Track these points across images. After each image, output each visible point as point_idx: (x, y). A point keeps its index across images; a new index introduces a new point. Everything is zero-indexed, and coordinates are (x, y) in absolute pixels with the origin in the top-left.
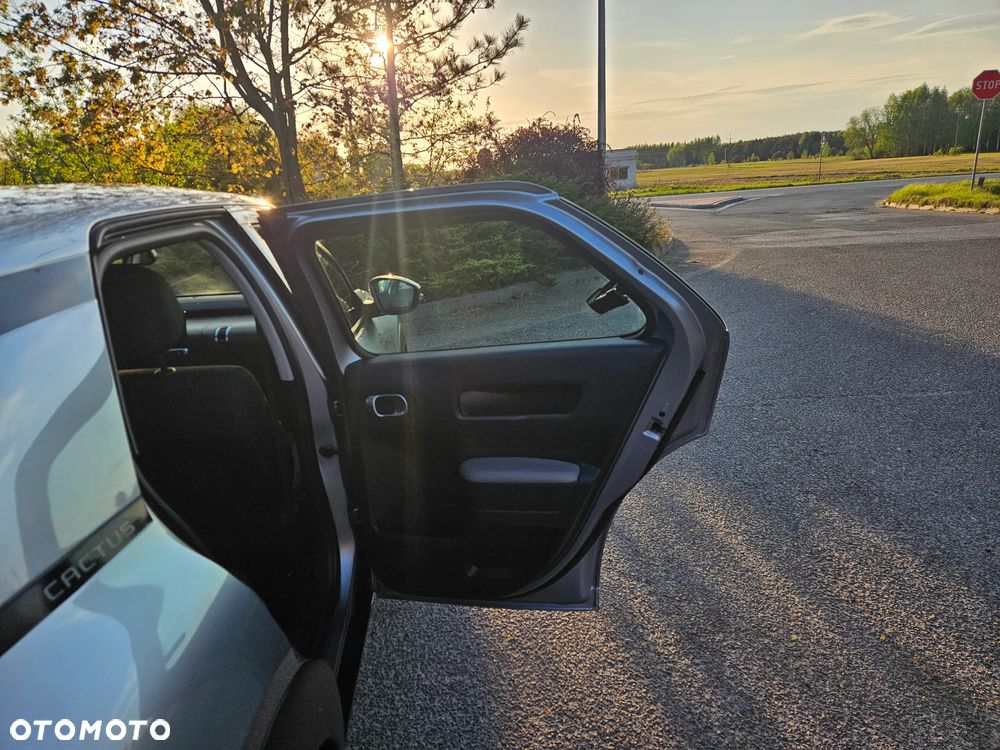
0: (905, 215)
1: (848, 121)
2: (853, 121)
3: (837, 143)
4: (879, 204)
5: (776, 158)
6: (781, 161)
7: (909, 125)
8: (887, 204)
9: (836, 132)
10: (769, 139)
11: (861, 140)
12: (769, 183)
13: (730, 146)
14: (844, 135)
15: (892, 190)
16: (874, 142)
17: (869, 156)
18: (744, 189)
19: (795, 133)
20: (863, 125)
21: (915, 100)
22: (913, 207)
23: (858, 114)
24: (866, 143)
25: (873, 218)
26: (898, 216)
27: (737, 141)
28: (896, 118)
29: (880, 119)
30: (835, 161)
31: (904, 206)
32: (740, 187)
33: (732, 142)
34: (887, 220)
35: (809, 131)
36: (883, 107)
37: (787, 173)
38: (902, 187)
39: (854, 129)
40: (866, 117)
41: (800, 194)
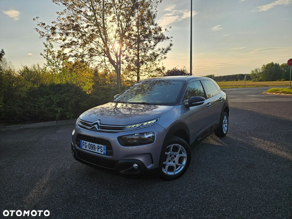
0: (272, 96)
1: (251, 71)
2: (253, 71)
3: (248, 77)
4: (264, 93)
5: (231, 81)
6: (232, 82)
7: (269, 73)
8: (266, 93)
9: (248, 74)
10: (228, 75)
11: (255, 76)
12: (230, 87)
13: (217, 77)
14: (250, 75)
15: (267, 89)
16: (259, 77)
17: (258, 81)
18: (224, 88)
19: (236, 74)
20: (255, 72)
21: (270, 66)
22: (273, 94)
23: (254, 70)
24: (257, 77)
25: (263, 96)
26: (269, 95)
27: (219, 76)
28: (265, 71)
29: (260, 71)
30: (248, 82)
31: (271, 93)
32: (223, 88)
33: (218, 76)
34: (267, 96)
35: (240, 74)
36: (261, 68)
37: (235, 85)
38: (270, 89)
39: (253, 73)
40: (256, 70)
41: (241, 90)
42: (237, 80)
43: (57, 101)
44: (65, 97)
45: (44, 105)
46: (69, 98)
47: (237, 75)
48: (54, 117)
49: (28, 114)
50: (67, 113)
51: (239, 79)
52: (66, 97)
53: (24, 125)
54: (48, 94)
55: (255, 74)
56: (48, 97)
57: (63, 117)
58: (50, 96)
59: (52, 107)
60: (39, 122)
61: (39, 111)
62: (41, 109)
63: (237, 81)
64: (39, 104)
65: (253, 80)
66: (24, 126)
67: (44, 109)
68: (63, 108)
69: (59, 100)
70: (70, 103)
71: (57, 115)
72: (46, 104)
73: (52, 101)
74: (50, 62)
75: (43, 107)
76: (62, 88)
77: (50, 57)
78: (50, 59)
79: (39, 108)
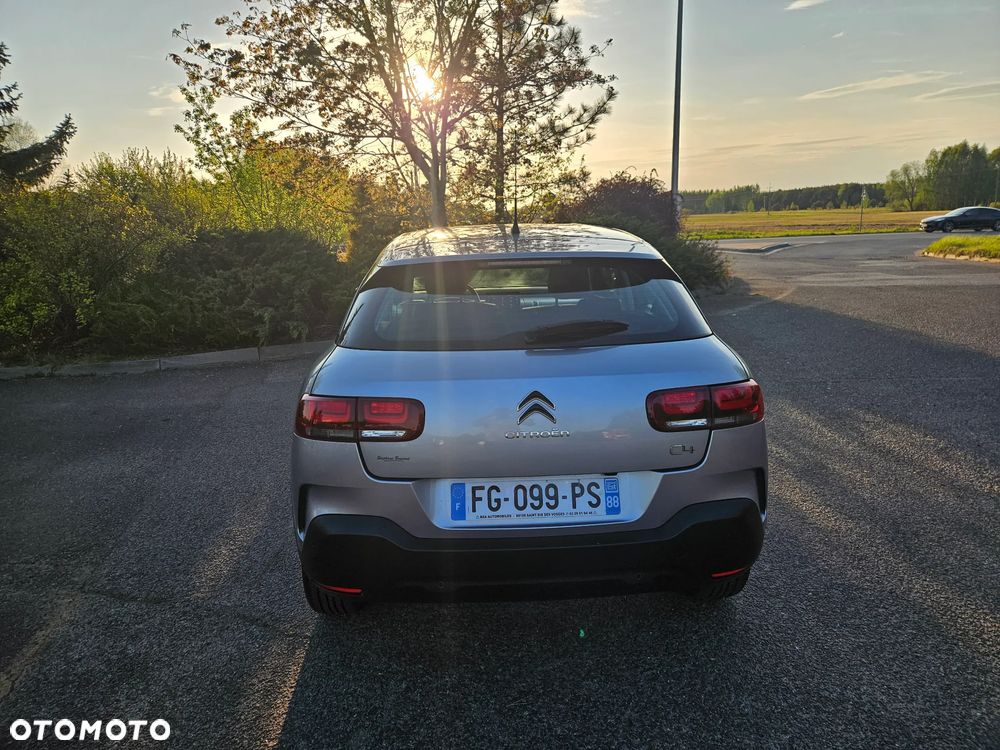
1: (888, 172)
2: (894, 174)
3: (877, 195)
4: (918, 253)
5: (816, 207)
6: (821, 211)
8: (926, 254)
9: (875, 185)
10: (807, 189)
11: (900, 193)
12: (811, 231)
13: (769, 195)
14: (883, 187)
16: (913, 195)
17: (908, 207)
18: (787, 236)
19: (834, 184)
20: (902, 178)
21: (956, 156)
23: (898, 168)
24: (905, 195)
25: (914, 265)
27: (776, 190)
28: (936, 173)
29: (921, 173)
30: (874, 212)
32: (784, 233)
33: (772, 191)
35: (849, 183)
36: (923, 162)
37: (829, 222)
39: (894, 182)
40: (906, 170)
41: (844, 243)
42: (837, 206)
43: (257, 286)
44: (281, 273)
45: (218, 300)
46: (293, 277)
47: (838, 186)
48: (251, 335)
49: (173, 326)
50: (291, 324)
51: (845, 203)
52: (283, 275)
53: (163, 360)
54: (226, 266)
55: (903, 183)
56: (228, 273)
57: (278, 336)
58: (234, 270)
59: (243, 305)
60: (205, 351)
61: (204, 316)
62: (212, 309)
63: (836, 210)
64: (201, 297)
65: (894, 206)
66: (165, 363)
67: (220, 310)
68: (276, 308)
69: (262, 284)
70: (297, 293)
71: (263, 331)
72: (225, 294)
73: (243, 286)
74: (206, 154)
75: (216, 306)
76: (268, 245)
77: (207, 136)
78: (207, 142)
79: (206, 309)
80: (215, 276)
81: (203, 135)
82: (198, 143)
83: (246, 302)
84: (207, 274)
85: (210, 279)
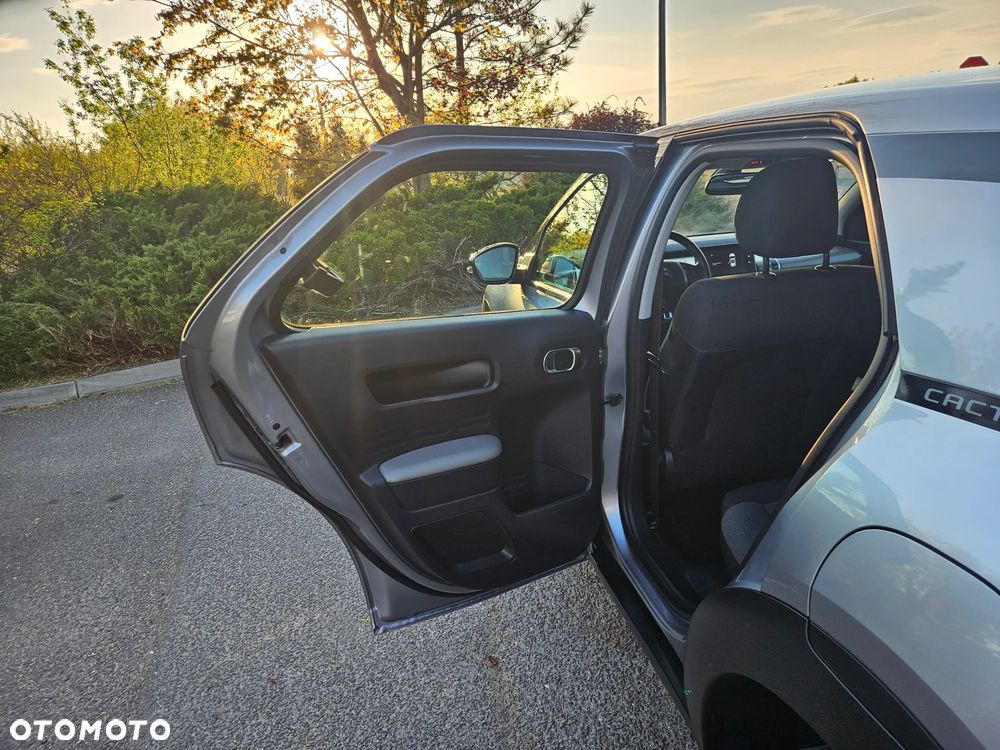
43: (208, 264)
45: (153, 287)
49: (90, 333)
52: (240, 246)
53: (80, 383)
54: (156, 238)
56: (160, 249)
58: (168, 243)
59: (193, 293)
61: (136, 313)
62: (146, 302)
64: (126, 285)
66: (83, 386)
67: (160, 303)
72: (163, 279)
73: (188, 265)
74: (90, 99)
75: (152, 298)
76: (210, 206)
77: (89, 74)
78: (91, 81)
79: (136, 302)
80: (141, 254)
81: (83, 73)
82: (78, 84)
83: (195, 288)
84: (128, 252)
85: (136, 259)
